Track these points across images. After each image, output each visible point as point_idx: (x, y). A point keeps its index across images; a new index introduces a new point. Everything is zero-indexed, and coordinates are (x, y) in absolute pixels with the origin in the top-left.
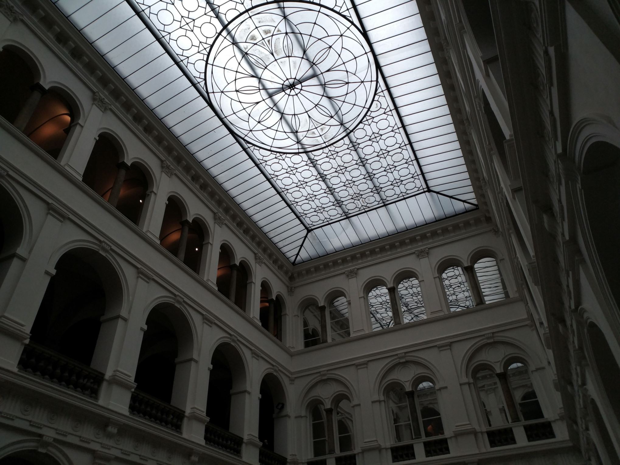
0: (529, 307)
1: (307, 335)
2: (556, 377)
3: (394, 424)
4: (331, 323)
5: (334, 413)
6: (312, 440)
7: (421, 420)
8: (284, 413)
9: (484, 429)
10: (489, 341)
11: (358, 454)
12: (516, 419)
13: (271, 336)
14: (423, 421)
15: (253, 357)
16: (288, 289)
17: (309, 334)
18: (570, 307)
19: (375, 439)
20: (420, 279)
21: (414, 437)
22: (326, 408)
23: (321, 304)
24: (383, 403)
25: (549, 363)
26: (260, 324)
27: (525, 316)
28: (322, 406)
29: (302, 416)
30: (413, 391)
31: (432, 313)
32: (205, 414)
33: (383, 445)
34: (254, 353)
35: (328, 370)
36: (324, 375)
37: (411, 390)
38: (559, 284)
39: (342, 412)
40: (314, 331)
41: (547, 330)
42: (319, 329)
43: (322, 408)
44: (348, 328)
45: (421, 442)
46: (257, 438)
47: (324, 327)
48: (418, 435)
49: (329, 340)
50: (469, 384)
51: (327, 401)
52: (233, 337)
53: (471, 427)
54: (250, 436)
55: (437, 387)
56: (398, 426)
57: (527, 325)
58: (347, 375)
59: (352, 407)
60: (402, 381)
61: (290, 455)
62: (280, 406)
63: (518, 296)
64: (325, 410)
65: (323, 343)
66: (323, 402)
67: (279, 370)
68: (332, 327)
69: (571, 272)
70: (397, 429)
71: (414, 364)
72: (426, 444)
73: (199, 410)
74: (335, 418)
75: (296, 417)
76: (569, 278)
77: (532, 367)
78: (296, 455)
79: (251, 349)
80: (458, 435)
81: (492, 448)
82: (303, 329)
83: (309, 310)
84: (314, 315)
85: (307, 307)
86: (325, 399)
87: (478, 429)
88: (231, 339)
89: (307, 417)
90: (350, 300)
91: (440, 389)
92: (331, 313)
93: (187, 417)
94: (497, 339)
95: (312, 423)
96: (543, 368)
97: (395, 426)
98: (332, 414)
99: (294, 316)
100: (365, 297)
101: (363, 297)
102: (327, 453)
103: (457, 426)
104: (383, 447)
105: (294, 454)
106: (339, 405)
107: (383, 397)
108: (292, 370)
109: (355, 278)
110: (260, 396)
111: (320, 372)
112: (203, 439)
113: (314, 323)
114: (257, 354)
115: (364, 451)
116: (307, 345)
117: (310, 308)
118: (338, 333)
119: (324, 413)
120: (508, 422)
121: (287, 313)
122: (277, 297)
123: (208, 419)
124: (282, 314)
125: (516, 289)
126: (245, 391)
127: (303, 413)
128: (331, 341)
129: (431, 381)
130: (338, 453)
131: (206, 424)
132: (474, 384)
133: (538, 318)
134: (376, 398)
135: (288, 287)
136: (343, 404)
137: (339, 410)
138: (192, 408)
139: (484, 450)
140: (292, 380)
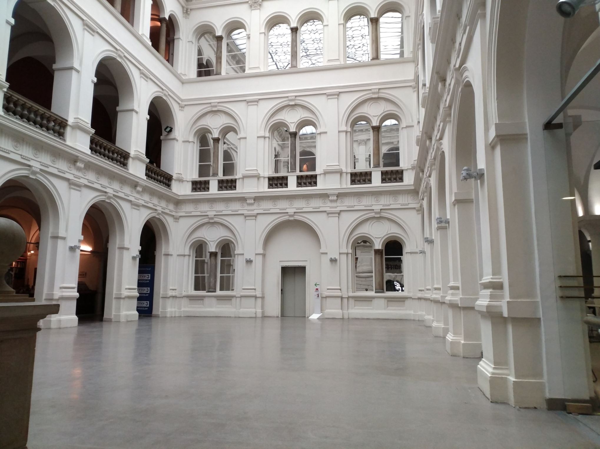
0: (418, 68)
1: (200, 65)
2: (420, 134)
3: (275, 158)
4: (227, 56)
5: (221, 142)
6: (198, 164)
7: (298, 158)
8: (172, 136)
9: (349, 171)
10: (374, 96)
11: (239, 179)
12: (377, 165)
13: (162, 59)
14: (300, 159)
15: (141, 77)
16: (183, 10)
17: (203, 64)
18: (455, 66)
19: (255, 168)
20: (325, 23)
21: (289, 171)
22: (213, 137)
23: (219, 33)
24: (267, 139)
25: (419, 122)
26: (150, 43)
27: (412, 77)
28: (209, 135)
29: (190, 141)
30: (296, 132)
31: (329, 61)
32: (90, 125)
33: (262, 174)
34: (142, 73)
35: (219, 103)
36: (216, 106)
37: (294, 131)
38: (453, 41)
39: (229, 143)
40: (208, 61)
41: (427, 90)
42: (214, 61)
43: (210, 137)
44: (244, 63)
45: (295, 175)
46: (144, 154)
47: (219, 58)
48: (293, 169)
49: (223, 73)
50: (346, 132)
51: (215, 130)
52: (119, 53)
53: (339, 168)
54: (137, 152)
55: (318, 132)
56: (278, 160)
57: (411, 86)
58: (237, 109)
59: (238, 139)
60: (288, 122)
61: (176, 174)
62: (168, 129)
63: (412, 56)
64: (213, 139)
65: (216, 74)
66: (211, 131)
67: (169, 95)
68: (227, 61)
69: (468, 28)
70: (277, 162)
71: (302, 108)
72: (299, 178)
73: (84, 121)
74: (222, 148)
75: (184, 142)
76: (464, 35)
77: (403, 125)
78: (181, 174)
79: (139, 69)
80: (326, 173)
81: (351, 186)
82: (196, 57)
83: (205, 38)
84: (210, 45)
85: (203, 35)
86: (213, 129)
87: (344, 170)
88: (117, 54)
89: (194, 143)
90: (250, 34)
91: (320, 134)
92: (228, 45)
93: (70, 126)
94: (381, 95)
95: (199, 148)
96: (413, 126)
97: (275, 160)
98: (219, 143)
99: (188, 42)
100: (266, 34)
101: (264, 33)
102: (211, 175)
103: (327, 166)
104: (261, 176)
105: (179, 173)
106: (226, 136)
107: (268, 134)
108: (183, 98)
109: (259, 10)
110: (148, 117)
111: (210, 103)
112: (89, 149)
113: (209, 54)
114: (146, 75)
115: (244, 177)
116: (200, 74)
117: (206, 35)
118: (232, 68)
119: (212, 141)
120: (370, 167)
121: (181, 37)
122: (170, 17)
123: (93, 131)
124: (175, 37)
125: (411, 50)
126: (132, 110)
127: (191, 139)
128: (225, 74)
129: (314, 125)
130: (221, 176)
131: (91, 135)
132: (350, 133)
133: (423, 79)
134: (262, 134)
135: (183, 7)
136: (230, 136)
137: (225, 140)
138: (75, 118)
139: (344, 186)
140: (182, 107)
